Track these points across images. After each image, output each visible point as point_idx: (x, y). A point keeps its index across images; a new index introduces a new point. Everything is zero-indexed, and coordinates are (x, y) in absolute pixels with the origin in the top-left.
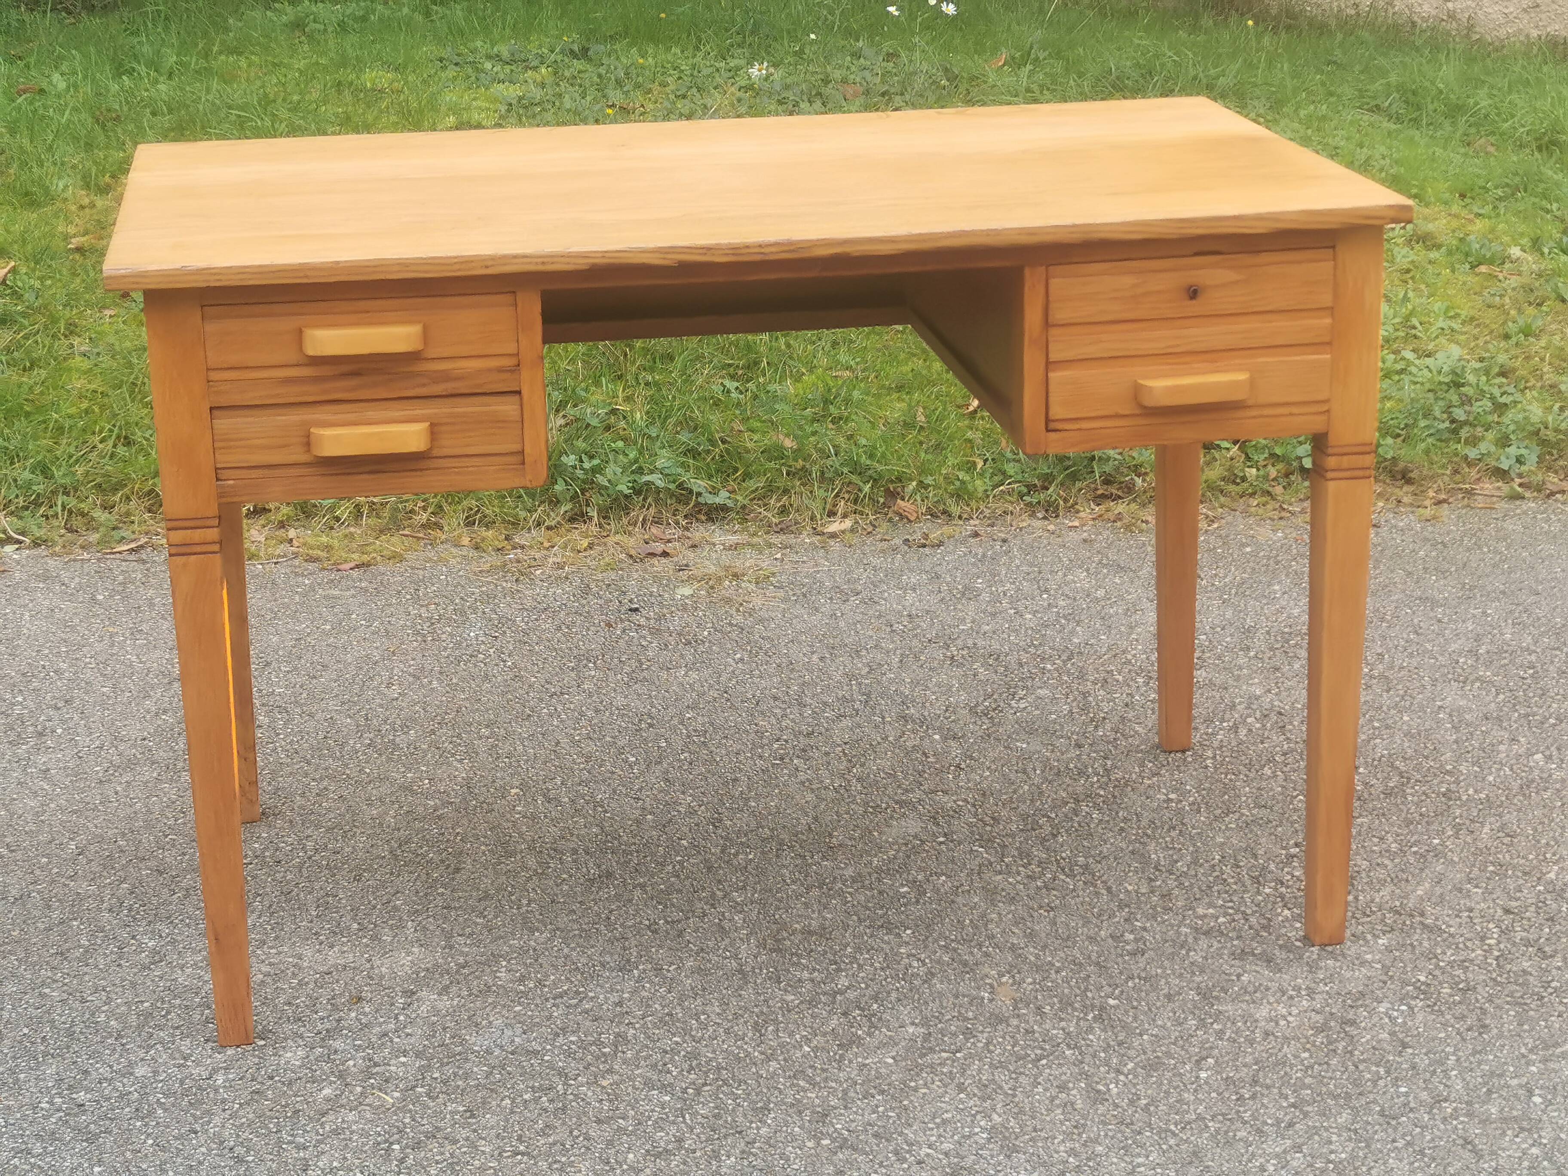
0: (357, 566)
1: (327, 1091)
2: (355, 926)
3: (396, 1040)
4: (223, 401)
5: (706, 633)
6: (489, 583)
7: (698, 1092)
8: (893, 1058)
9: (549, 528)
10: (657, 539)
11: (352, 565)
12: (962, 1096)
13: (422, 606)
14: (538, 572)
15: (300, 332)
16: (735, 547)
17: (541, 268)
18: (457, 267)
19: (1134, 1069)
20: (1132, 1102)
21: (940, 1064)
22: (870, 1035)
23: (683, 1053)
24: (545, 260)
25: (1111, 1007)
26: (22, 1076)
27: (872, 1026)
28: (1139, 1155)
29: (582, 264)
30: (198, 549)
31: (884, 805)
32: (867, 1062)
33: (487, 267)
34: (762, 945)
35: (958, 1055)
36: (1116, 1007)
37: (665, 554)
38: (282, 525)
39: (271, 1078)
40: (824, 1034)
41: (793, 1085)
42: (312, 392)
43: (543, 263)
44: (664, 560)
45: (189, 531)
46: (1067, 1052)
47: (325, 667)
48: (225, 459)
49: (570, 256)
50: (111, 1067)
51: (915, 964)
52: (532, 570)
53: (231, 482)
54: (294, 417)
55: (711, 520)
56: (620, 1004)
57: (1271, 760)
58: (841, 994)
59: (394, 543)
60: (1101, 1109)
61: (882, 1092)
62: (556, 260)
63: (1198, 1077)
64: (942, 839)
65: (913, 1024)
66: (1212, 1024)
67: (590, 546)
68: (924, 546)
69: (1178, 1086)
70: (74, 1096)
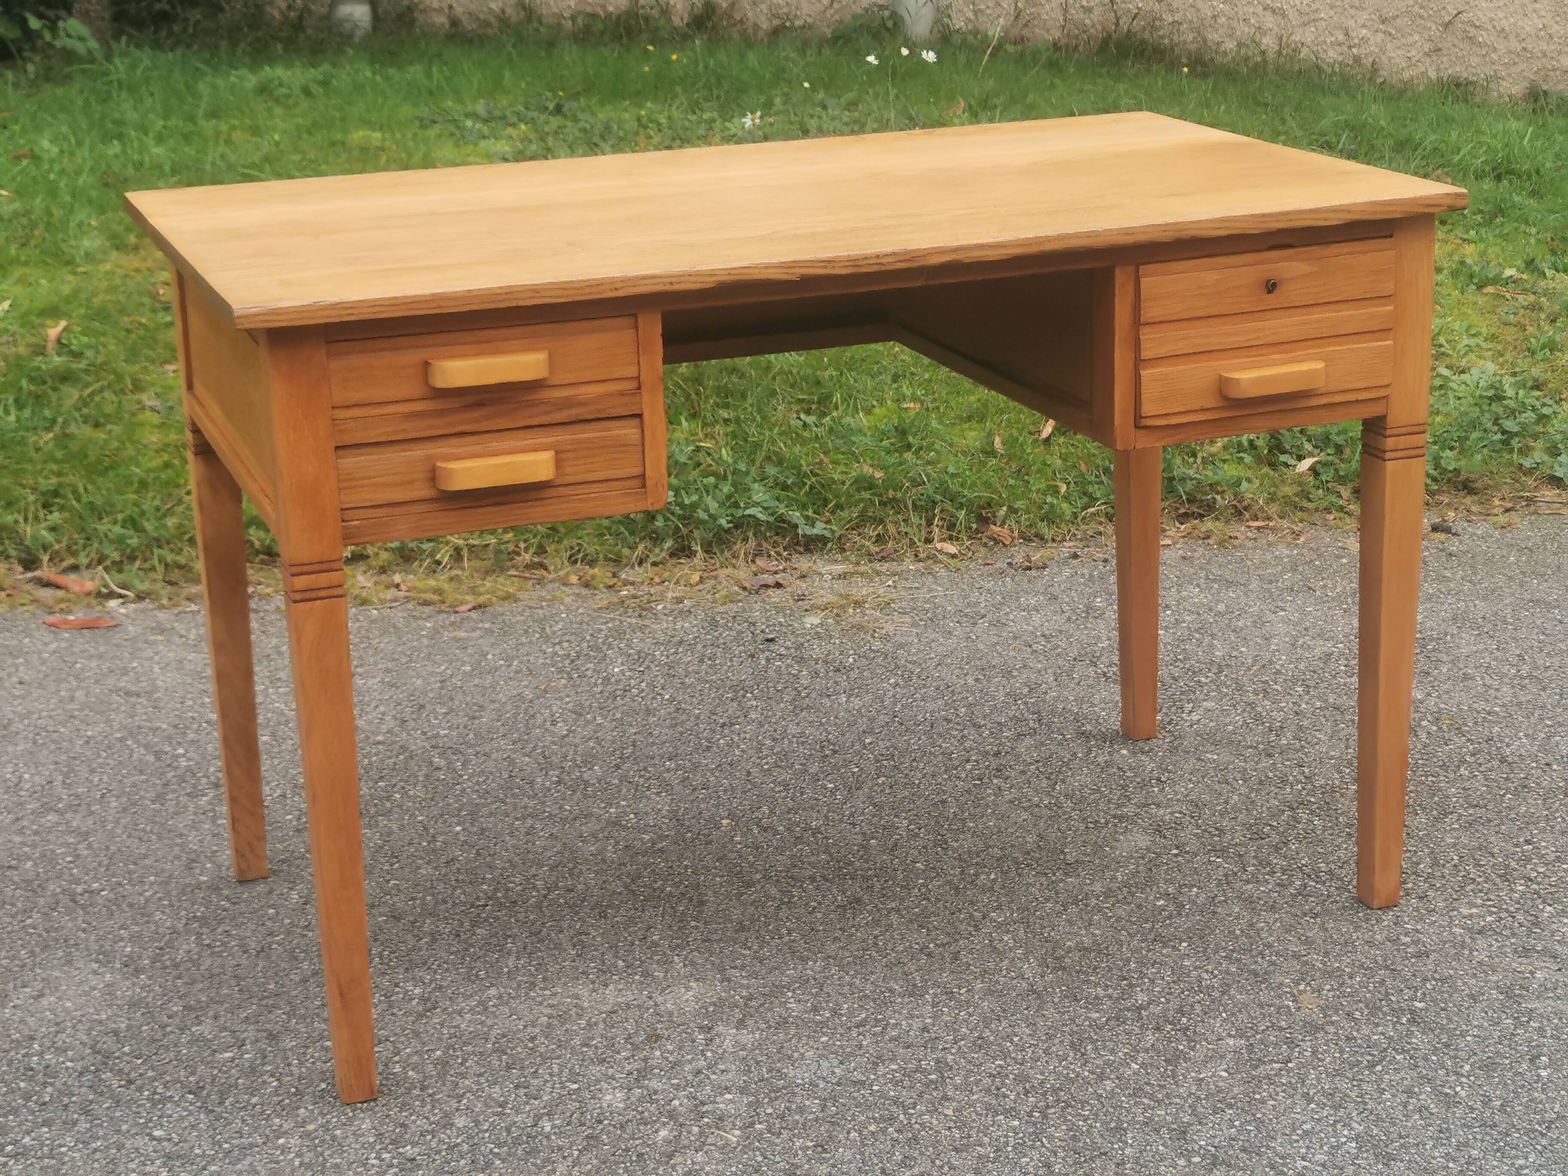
0: (474, 608)
1: (663, 1133)
2: (621, 963)
3: (713, 1077)
4: (347, 440)
5: (851, 660)
6: (613, 619)
7: (1045, 1116)
8: (1226, 1071)
9: (654, 564)
10: (764, 571)
11: (469, 606)
12: (1312, 1106)
13: (555, 644)
14: (660, 607)
15: (427, 364)
16: (843, 576)
17: (669, 288)
18: (587, 290)
19: (1472, 1070)
20: (1485, 1104)
21: (1276, 1075)
22: (1193, 1049)
23: (1011, 1076)
24: (673, 280)
25: (1421, 1010)
26: (338, 1132)
27: (1190, 1040)
28: (1517, 1157)
29: (709, 282)
30: (323, 593)
31: (1102, 821)
32: (1201, 1076)
33: (616, 289)
34: (1043, 963)
35: (1290, 1065)
36: (1426, 1009)
37: (778, 585)
38: (383, 570)
39: (600, 1122)
40: (1147, 1051)
41: (1136, 1103)
42: (437, 426)
43: (671, 283)
44: (779, 592)
45: (314, 576)
46: (1398, 1057)
47: (482, 708)
48: (352, 499)
49: (698, 274)
50: (427, 1118)
51: (1205, 976)
52: (653, 605)
53: (355, 523)
54: (419, 452)
55: (808, 550)
56: (925, 1029)
57: (1463, 761)
58: (1146, 1009)
59: (506, 584)
60: (1459, 1113)
61: (1230, 1106)
62: (682, 279)
63: (1539, 1076)
64: (1175, 851)
65: (1230, 1036)
66: (1528, 1022)
67: (701, 580)
68: (1029, 568)
69: (1524, 1086)
70: (401, 1150)
